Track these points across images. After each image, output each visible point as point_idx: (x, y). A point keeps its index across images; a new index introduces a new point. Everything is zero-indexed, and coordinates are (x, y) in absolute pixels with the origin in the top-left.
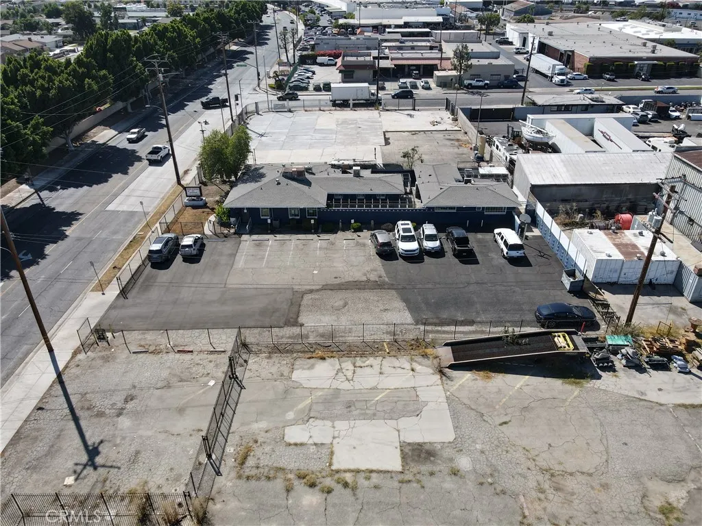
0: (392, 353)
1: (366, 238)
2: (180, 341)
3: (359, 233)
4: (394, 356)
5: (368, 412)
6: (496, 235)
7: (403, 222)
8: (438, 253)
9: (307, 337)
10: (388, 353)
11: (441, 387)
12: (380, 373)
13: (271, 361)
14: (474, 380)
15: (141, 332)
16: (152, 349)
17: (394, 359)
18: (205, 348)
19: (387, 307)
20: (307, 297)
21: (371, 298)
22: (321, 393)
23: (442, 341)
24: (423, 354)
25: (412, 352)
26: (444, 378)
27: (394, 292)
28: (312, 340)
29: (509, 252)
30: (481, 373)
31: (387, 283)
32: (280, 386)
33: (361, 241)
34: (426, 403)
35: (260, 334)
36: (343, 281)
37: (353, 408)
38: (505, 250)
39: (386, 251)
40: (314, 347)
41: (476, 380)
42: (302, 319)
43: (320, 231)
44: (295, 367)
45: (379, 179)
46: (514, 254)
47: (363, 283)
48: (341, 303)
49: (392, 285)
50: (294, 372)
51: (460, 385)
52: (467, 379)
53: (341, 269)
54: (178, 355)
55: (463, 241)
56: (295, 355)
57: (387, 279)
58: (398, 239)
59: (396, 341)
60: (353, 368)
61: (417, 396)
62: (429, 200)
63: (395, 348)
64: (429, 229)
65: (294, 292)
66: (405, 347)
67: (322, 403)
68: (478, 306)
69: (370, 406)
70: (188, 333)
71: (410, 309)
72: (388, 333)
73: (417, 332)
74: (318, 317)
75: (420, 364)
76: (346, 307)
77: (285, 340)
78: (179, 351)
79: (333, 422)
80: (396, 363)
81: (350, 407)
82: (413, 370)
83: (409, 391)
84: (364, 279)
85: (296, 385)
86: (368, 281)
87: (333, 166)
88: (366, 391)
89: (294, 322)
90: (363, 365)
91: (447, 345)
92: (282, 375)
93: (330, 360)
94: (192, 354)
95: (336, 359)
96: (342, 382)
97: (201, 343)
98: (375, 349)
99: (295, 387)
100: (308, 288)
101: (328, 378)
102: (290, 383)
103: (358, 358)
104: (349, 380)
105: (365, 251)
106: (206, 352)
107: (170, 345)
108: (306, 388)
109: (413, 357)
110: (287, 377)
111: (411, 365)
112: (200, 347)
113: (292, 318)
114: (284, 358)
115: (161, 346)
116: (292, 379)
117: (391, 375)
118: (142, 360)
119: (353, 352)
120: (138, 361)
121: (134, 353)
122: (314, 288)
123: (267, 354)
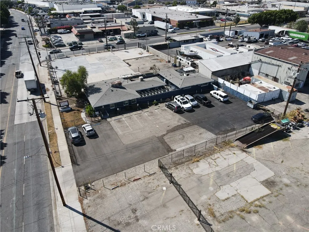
2: (129, 175)
4: (223, 151)
10: (219, 150)
12: (225, 159)
13: (179, 170)
16: (119, 184)
23: (232, 139)
24: (231, 146)
25: (227, 147)
33: (162, 108)
42: (173, 148)
48: (181, 136)
50: (193, 170)
53: (166, 122)
54: (135, 182)
59: (217, 145)
60: (213, 161)
63: (219, 147)
65: (158, 137)
66: (222, 146)
74: (178, 145)
75: (234, 150)
80: (226, 153)
82: (234, 154)
89: (170, 150)
90: (215, 158)
91: (236, 140)
92: (190, 174)
93: (201, 161)
94: (141, 180)
95: (203, 159)
96: (215, 167)
97: (140, 173)
98: (213, 150)
99: (200, 176)
100: (161, 134)
101: (208, 168)
102: (196, 176)
103: (211, 156)
104: (217, 166)
105: (168, 112)
106: (147, 176)
107: (126, 179)
108: (204, 175)
109: (229, 149)
110: (192, 173)
111: (231, 152)
112: (142, 175)
113: (168, 149)
114: (183, 166)
115: (122, 181)
116: (196, 174)
117: (229, 158)
118: (120, 191)
119: (206, 154)
120: (118, 192)
121: (112, 189)
122: (164, 133)
123: (174, 167)
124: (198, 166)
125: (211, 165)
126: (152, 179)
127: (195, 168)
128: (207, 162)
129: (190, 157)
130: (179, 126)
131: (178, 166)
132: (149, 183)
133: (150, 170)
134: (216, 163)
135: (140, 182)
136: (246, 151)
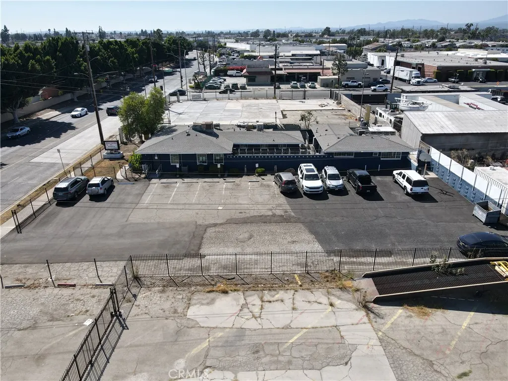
0: (304, 287)
1: (270, 180)
2: (65, 274)
3: (263, 177)
4: (308, 289)
5: (281, 358)
6: (396, 175)
7: (305, 164)
9: (208, 269)
10: (301, 286)
11: (369, 326)
12: (294, 309)
13: (164, 295)
14: (408, 317)
15: (23, 265)
16: (28, 283)
17: (307, 293)
18: (90, 282)
19: (295, 239)
20: (211, 231)
21: (278, 231)
22: (220, 334)
23: (361, 273)
24: (341, 286)
25: (328, 285)
26: (372, 315)
27: (301, 225)
28: (213, 272)
29: (414, 189)
30: (415, 309)
31: (293, 217)
32: (172, 325)
33: (265, 183)
34: (354, 347)
35: (156, 267)
36: (248, 215)
37: (261, 353)
38: (409, 187)
39: (290, 189)
40: (216, 279)
41: (411, 317)
42: (203, 251)
43: (226, 175)
44: (193, 302)
46: (419, 190)
47: (268, 217)
48: (246, 235)
49: (299, 219)
50: (190, 307)
51: (392, 323)
52: (400, 316)
53: (246, 205)
54: (57, 290)
56: (193, 288)
57: (293, 214)
58: (302, 178)
59: (308, 273)
60: (260, 303)
61: (342, 337)
63: (308, 280)
64: (331, 170)
65: (197, 226)
66: (319, 280)
67: (222, 346)
68: (392, 237)
69: (284, 351)
70: (75, 266)
71: (321, 242)
72: (298, 264)
73: (330, 263)
75: (339, 298)
76: (252, 239)
77: (183, 273)
78: (59, 286)
79: (235, 373)
80: (312, 297)
81: (257, 352)
82: (331, 305)
83: (330, 331)
84: (270, 213)
85: (192, 323)
86: (274, 215)
88: (277, 331)
90: (271, 299)
91: (366, 276)
92: (175, 312)
93: (232, 295)
94: (73, 289)
95: (241, 293)
96: (247, 319)
97: (87, 276)
98: (286, 282)
99: (190, 326)
100: (212, 222)
101: (231, 315)
102: (184, 322)
103: (266, 292)
104: (256, 318)
105: (269, 191)
106: (91, 286)
107: (51, 278)
108: (203, 327)
109: (330, 290)
110: (181, 314)
111: (329, 299)
112: (86, 280)
113: (193, 250)
114: (181, 292)
115: (41, 280)
116: (187, 317)
117: (306, 311)
118: (13, 296)
119: (259, 286)
120: (8, 296)
121: (7, 287)
122: (218, 222)
123: (160, 288)
124: (212, 301)
125: (246, 310)
126: (92, 295)
127: (203, 304)
128: (242, 301)
130: (263, 217)
131: (171, 288)
132: (77, 300)
133: (112, 276)
134: (261, 309)
135: (67, 292)
136: (370, 310)
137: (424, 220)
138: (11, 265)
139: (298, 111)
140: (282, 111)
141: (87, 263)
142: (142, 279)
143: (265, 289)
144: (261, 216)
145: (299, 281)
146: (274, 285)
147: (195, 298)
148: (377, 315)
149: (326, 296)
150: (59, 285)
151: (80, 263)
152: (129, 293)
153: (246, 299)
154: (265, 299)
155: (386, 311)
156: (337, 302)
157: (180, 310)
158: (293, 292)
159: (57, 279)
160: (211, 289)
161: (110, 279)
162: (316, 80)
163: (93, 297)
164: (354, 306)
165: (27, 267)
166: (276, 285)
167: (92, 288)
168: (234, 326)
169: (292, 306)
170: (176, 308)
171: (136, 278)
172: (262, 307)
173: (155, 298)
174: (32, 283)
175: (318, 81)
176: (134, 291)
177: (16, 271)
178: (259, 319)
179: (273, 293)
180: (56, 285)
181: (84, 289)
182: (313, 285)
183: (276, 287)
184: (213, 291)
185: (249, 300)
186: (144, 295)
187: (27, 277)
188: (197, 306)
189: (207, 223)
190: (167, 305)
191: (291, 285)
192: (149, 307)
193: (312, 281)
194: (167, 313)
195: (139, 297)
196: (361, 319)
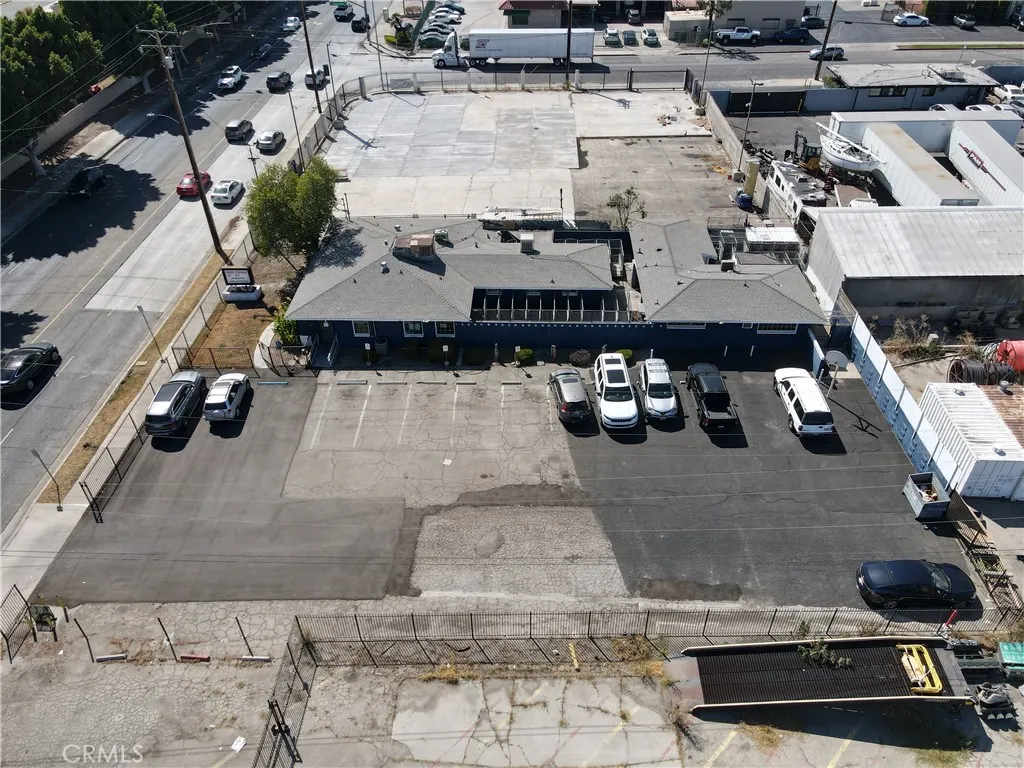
0: (586, 669)
1: (541, 379)
2: (188, 631)
3: (529, 370)
4: (589, 678)
6: (780, 386)
7: (608, 356)
8: (672, 422)
10: (578, 670)
11: (678, 765)
12: (562, 724)
13: (356, 686)
14: (742, 747)
15: (117, 606)
16: (133, 651)
17: (587, 686)
18: (234, 651)
19: (577, 550)
20: (431, 523)
21: (549, 527)
23: (681, 642)
24: (644, 673)
25: (625, 669)
26: (685, 741)
27: (589, 513)
28: (434, 632)
29: (806, 427)
30: (757, 730)
31: (578, 491)
32: (369, 753)
33: (532, 388)
36: (498, 484)
38: (797, 423)
39: (578, 418)
41: (747, 747)
42: (417, 580)
43: (459, 363)
44: (402, 702)
45: (568, 259)
46: (814, 429)
47: (533, 490)
48: (492, 539)
49: (588, 495)
51: (715, 762)
52: (730, 746)
53: (494, 455)
54: (181, 670)
55: (720, 401)
56: (401, 671)
57: (577, 483)
58: (600, 395)
59: (592, 639)
60: (509, 708)
62: (658, 307)
63: (590, 657)
64: (657, 371)
65: (408, 511)
66: (608, 654)
70: (204, 612)
72: (577, 616)
74: (449, 573)
75: (638, 700)
76: (502, 550)
77: (384, 633)
78: (184, 659)
80: (593, 698)
82: (624, 717)
84: (536, 480)
85: (399, 752)
86: (543, 486)
87: (488, 225)
89: (401, 585)
90: (529, 700)
91: (689, 653)
92: (374, 725)
93: (465, 686)
94: (207, 666)
95: (478, 683)
96: (488, 745)
97: (227, 636)
98: (553, 659)
99: (397, 757)
100: (433, 500)
101: (461, 735)
102: (387, 746)
103: (519, 682)
104: (501, 742)
105: (539, 413)
106: (235, 662)
107: (168, 640)
108: (418, 761)
109: (625, 680)
110: (383, 729)
111: (621, 701)
112: (225, 647)
113: (400, 575)
114: (381, 680)
115: (152, 644)
116: (393, 737)
117: (582, 730)
118: (112, 680)
119: (510, 666)
120: (105, 681)
121: (99, 661)
122: (445, 501)
123: (348, 668)
124: (430, 706)
125: (485, 725)
126: (238, 681)
127: (417, 709)
128: (481, 705)
129: (439, 650)
130: (523, 490)
131: (365, 669)
132: (217, 693)
133: (266, 638)
134: (511, 723)
135: (198, 672)
136: (683, 730)
137: (811, 505)
138: (99, 606)
139: (612, 138)
140: (578, 140)
141: (223, 605)
142: (318, 646)
143: (519, 675)
144: (519, 486)
145: (575, 661)
146: (534, 667)
147: (404, 693)
148: (695, 742)
149: (617, 695)
150: (182, 658)
151: (211, 604)
152: (298, 680)
153: (487, 697)
154: (519, 699)
155: (710, 733)
156: (634, 710)
157: (380, 722)
158: (563, 682)
159: (180, 643)
160: (430, 674)
161: (263, 644)
162: (660, 18)
163: (241, 686)
164: (660, 721)
165: (123, 610)
166: (537, 667)
167: (236, 665)
168: (467, 761)
169: (559, 717)
170: (375, 716)
171: (308, 645)
172: (511, 718)
173: (340, 691)
174: (138, 650)
175: (665, 20)
176: (306, 673)
177: (108, 620)
178: (505, 745)
179: (531, 684)
180: (179, 658)
181: (226, 667)
182: (597, 669)
183: (537, 671)
184: (434, 678)
185: (493, 699)
186: (322, 684)
187: (128, 634)
188: (409, 711)
189: (424, 503)
190: (358, 710)
191: (562, 668)
192: (332, 712)
193: (596, 658)
194: (361, 726)
195: (316, 688)
196: (668, 749)
